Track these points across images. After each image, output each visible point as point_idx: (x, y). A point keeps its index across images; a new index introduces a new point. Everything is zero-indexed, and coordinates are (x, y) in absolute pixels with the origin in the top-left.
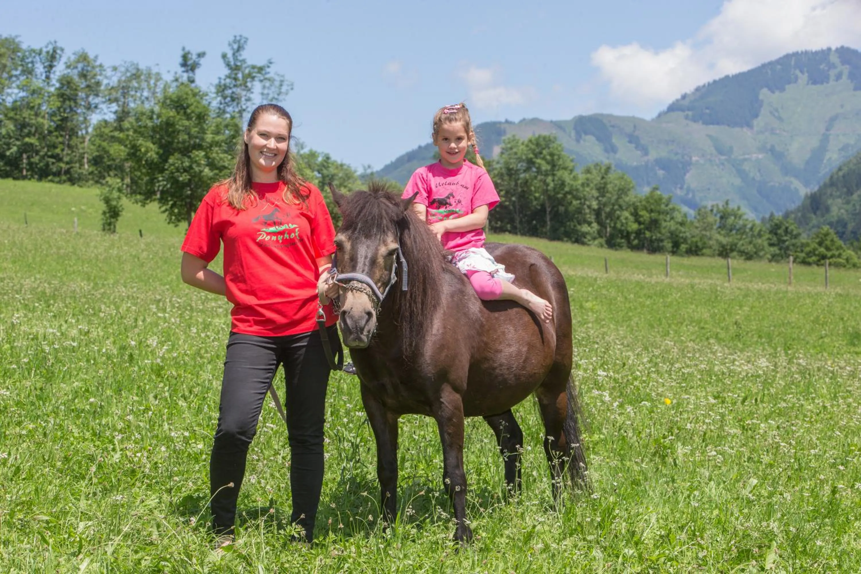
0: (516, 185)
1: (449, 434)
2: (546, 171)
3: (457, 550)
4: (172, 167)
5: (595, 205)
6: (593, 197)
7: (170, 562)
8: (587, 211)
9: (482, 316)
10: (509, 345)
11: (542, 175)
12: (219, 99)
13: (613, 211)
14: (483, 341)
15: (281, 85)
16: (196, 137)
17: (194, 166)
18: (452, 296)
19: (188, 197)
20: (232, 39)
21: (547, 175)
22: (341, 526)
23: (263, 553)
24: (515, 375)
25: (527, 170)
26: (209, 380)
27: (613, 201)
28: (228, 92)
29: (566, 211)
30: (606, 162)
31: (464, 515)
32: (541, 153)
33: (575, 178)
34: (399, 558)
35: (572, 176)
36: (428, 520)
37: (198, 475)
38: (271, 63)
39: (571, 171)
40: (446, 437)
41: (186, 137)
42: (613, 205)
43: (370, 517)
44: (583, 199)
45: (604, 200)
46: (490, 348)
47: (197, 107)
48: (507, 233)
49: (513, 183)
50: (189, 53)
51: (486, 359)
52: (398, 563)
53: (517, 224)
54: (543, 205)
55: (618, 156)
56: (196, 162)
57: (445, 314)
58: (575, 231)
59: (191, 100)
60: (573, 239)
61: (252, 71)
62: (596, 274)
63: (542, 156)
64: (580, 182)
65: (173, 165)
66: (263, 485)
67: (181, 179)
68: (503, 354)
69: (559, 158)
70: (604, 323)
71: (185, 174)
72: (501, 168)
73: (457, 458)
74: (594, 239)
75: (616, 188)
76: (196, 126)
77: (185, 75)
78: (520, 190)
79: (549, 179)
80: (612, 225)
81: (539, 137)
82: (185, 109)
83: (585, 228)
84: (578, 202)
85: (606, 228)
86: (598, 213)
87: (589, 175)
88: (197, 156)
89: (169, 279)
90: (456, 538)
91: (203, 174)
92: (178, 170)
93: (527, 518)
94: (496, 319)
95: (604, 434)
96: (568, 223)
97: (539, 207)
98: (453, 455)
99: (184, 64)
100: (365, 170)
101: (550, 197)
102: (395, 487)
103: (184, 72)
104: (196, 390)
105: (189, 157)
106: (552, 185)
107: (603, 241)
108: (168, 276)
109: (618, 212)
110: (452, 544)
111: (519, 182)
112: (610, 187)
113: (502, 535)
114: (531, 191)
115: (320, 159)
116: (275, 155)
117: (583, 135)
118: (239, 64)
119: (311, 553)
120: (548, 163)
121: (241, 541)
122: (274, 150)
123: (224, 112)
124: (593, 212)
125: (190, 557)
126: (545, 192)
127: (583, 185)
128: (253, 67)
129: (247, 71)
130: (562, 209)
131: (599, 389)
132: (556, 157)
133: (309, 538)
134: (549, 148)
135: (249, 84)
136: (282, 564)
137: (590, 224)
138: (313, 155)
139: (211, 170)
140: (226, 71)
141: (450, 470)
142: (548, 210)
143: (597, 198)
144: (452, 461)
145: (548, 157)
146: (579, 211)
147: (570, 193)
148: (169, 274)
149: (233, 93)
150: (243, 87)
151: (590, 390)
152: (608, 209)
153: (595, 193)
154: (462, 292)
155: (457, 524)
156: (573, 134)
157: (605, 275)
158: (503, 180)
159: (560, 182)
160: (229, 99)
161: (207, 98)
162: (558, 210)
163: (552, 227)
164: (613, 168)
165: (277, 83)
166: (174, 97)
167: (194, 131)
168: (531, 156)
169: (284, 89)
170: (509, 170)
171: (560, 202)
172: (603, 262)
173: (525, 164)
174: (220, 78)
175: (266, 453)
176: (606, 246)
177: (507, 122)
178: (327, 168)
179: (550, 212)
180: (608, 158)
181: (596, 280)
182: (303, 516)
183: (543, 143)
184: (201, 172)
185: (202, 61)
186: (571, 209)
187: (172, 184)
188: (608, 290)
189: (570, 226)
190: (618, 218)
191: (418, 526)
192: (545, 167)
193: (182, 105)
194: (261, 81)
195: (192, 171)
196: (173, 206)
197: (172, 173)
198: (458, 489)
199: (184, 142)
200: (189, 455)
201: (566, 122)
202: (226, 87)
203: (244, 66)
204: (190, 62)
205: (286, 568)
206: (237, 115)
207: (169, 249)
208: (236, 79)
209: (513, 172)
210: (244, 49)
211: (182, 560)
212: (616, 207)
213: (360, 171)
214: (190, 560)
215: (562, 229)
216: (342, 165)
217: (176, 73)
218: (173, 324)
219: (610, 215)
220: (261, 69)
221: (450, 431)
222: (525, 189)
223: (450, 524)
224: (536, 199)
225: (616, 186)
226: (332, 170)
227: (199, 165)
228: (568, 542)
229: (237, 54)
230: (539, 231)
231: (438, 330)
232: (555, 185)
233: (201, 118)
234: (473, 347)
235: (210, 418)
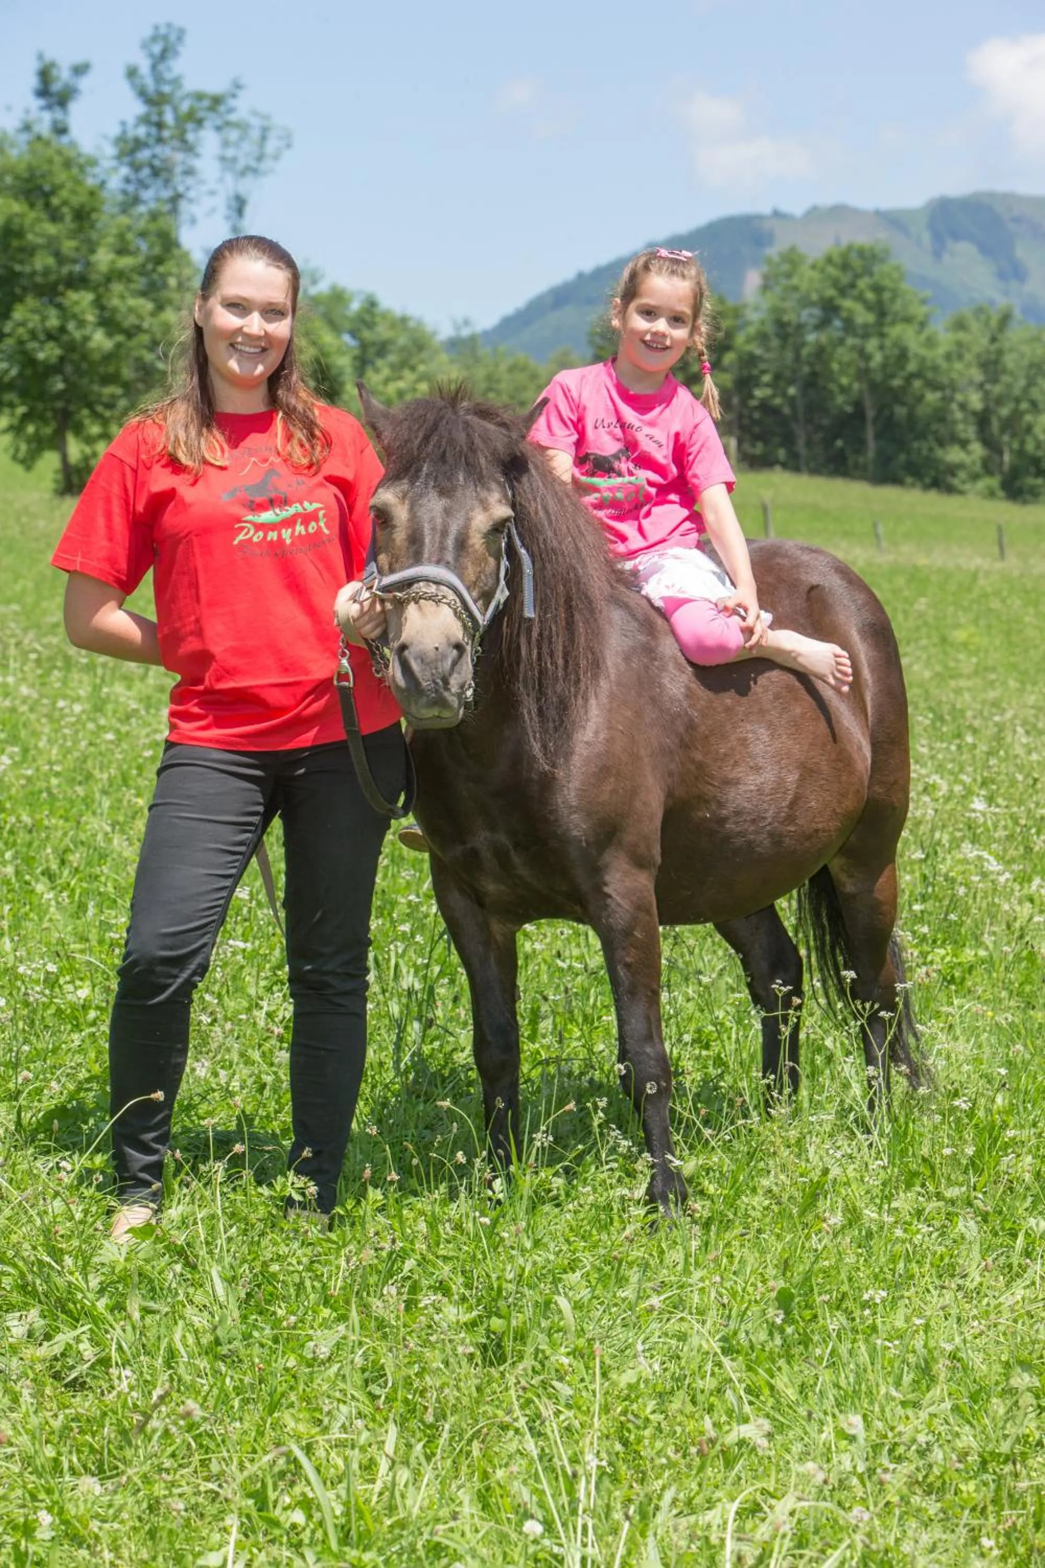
0: (797, 358)
1: (628, 966)
2: (866, 326)
3: (653, 1223)
4: (21, 330)
5: (976, 401)
6: (971, 382)
7: (15, 1266)
8: (959, 415)
9: (691, 706)
10: (757, 769)
11: (855, 335)
12: (125, 171)
13: (1017, 415)
14: (693, 761)
15: (264, 138)
16: (75, 261)
17: (71, 326)
18: (627, 659)
19: (59, 395)
20: (148, 32)
21: (866, 336)
22: (394, 1176)
23: (221, 1241)
24: (771, 834)
25: (823, 324)
26: (106, 834)
27: (1017, 391)
28: (144, 155)
29: (911, 416)
30: (1002, 302)
31: (669, 1147)
32: (853, 286)
33: (930, 343)
34: (523, 1251)
35: (923, 337)
36: (588, 1158)
37: (79, 1058)
38: (238, 86)
39: (923, 325)
40: (621, 972)
41: (51, 261)
42: (1018, 401)
43: (460, 1157)
44: (947, 388)
45: (997, 389)
46: (712, 777)
47: (74, 192)
48: (778, 468)
49: (789, 355)
50: (52, 65)
51: (703, 799)
52: (521, 1261)
53: (801, 447)
54: (858, 404)
55: (1029, 287)
56: (74, 316)
57: (612, 696)
58: (932, 461)
59: (61, 177)
60: (927, 480)
61: (197, 105)
62: (978, 561)
63: (855, 292)
64: (941, 350)
65: (22, 324)
66: (223, 1082)
67: (41, 356)
68: (742, 788)
69: (893, 299)
70: (993, 676)
71: (51, 344)
72: (763, 322)
73: (648, 1018)
74: (975, 477)
75: (1025, 362)
76: (73, 235)
77: (47, 117)
78: (806, 369)
79: (872, 345)
80: (1016, 446)
81: (850, 248)
82: (47, 195)
83: (954, 455)
84: (938, 395)
85: (1000, 453)
86: (982, 420)
87: (961, 335)
88: (77, 303)
89: (18, 588)
90: (653, 1198)
91: (92, 344)
92: (33, 335)
93: (812, 1150)
94: (728, 710)
95: (987, 948)
96: (916, 445)
97: (849, 409)
98: (638, 1011)
99: (43, 92)
100: (458, 328)
101: (874, 387)
102: (514, 1084)
103: (42, 108)
104: (75, 858)
105: (59, 306)
106: (878, 358)
107: (994, 482)
108: (16, 580)
109: (1028, 418)
110: (642, 1212)
111: (805, 352)
112: (1009, 361)
113: (754, 1190)
114: (832, 372)
115: (355, 306)
116: (264, 350)
117: (950, 244)
118: (166, 89)
119: (329, 1240)
120: (869, 307)
121: (174, 1212)
122: (259, 338)
123: (136, 201)
124: (971, 419)
125: (56, 1254)
126: (863, 374)
127: (948, 357)
128: (200, 96)
129: (185, 107)
130: (900, 411)
131: (975, 840)
132: (887, 295)
133: (326, 1202)
134: (871, 274)
135: (190, 137)
136: (265, 1264)
137: (964, 444)
138: (338, 297)
139: (110, 335)
140: (140, 108)
141: (631, 1045)
142: (870, 414)
143: (981, 386)
144: (637, 1025)
145: (870, 296)
146: (941, 415)
147: (918, 375)
148: (17, 578)
149: (154, 156)
150: (176, 143)
151: (956, 844)
152: (1005, 411)
153: (977, 375)
154: (649, 651)
155: (652, 1167)
156: (926, 237)
157: (998, 565)
158: (768, 349)
159: (896, 352)
160: (146, 172)
161: (96, 170)
162: (892, 414)
163: (880, 452)
164: (1017, 314)
165: (255, 134)
166: (22, 169)
167: (68, 246)
168: (830, 292)
169: (271, 146)
170: (781, 325)
171: (897, 396)
172: (993, 535)
173: (817, 312)
174: (123, 124)
175: (231, 1004)
176: (1001, 494)
177: (777, 214)
178: (370, 325)
179: (876, 420)
180: (1006, 293)
181: (974, 576)
182: (307, 1153)
183: (856, 262)
184: (86, 339)
185: (84, 83)
186: (922, 411)
187: (23, 366)
188: (1003, 601)
189: (919, 450)
190: (1029, 429)
191: (567, 1170)
192: (863, 317)
193: (40, 188)
194: (218, 129)
195: (65, 338)
196: (26, 418)
197: (21, 342)
198: (651, 1088)
199: (47, 272)
200: (59, 1012)
201: (910, 213)
202: (138, 144)
203: (179, 94)
204: (56, 87)
205: (274, 1275)
206: (166, 208)
207: (18, 519)
208: (160, 125)
209: (790, 330)
210: (176, 53)
211: (41, 1263)
212: (1024, 406)
213: (445, 332)
214: (59, 1261)
215: (902, 458)
216: (404, 320)
217: (27, 111)
218: (24, 702)
219: (1011, 424)
220: (217, 101)
221: (628, 960)
222: (818, 368)
223: (639, 1166)
224: (844, 390)
225: (1023, 356)
226: (383, 332)
227: (81, 324)
228: (904, 1202)
229: (161, 67)
230: (851, 462)
231: (597, 733)
232: (886, 358)
233: (83, 216)
234: (671, 774)
235: (105, 926)
